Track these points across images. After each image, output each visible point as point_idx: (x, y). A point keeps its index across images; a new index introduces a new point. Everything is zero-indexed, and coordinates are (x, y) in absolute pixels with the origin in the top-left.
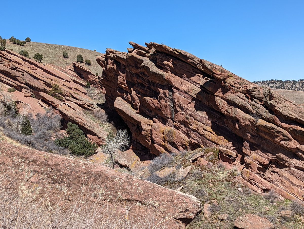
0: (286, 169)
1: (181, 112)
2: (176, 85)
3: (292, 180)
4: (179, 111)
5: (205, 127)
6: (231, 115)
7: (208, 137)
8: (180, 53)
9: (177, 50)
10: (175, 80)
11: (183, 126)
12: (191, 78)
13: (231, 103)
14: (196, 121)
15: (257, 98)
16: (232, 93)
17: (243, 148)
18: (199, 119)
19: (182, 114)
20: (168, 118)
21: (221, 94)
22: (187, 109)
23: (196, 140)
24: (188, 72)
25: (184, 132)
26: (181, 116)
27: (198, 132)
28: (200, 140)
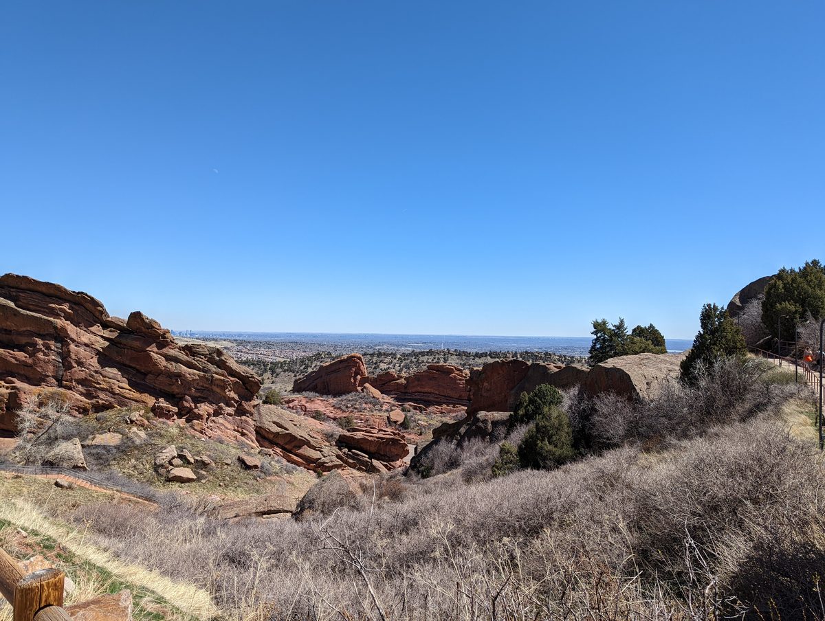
0: (221, 416)
1: (77, 368)
2: (73, 336)
3: (226, 425)
4: (75, 367)
5: (121, 385)
6: (172, 371)
7: (128, 396)
8: (92, 299)
9: (88, 294)
10: (72, 330)
11: (80, 386)
12: (90, 328)
13: (169, 358)
14: (107, 379)
15: (203, 355)
16: (170, 348)
17: (184, 402)
18: (111, 376)
19: (82, 371)
20: (48, 376)
21: (155, 349)
22: (90, 365)
23: (106, 401)
24: (87, 320)
25: (81, 392)
26: (79, 372)
27: (109, 392)
28: (113, 400)
